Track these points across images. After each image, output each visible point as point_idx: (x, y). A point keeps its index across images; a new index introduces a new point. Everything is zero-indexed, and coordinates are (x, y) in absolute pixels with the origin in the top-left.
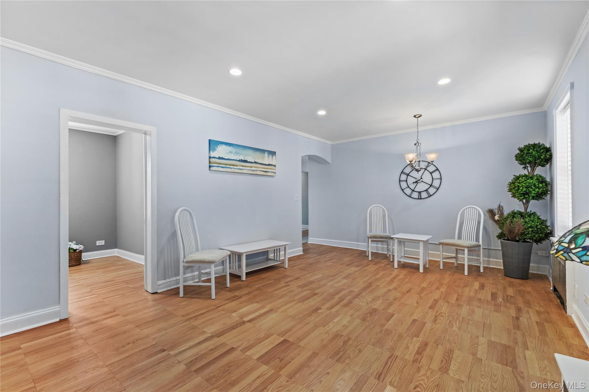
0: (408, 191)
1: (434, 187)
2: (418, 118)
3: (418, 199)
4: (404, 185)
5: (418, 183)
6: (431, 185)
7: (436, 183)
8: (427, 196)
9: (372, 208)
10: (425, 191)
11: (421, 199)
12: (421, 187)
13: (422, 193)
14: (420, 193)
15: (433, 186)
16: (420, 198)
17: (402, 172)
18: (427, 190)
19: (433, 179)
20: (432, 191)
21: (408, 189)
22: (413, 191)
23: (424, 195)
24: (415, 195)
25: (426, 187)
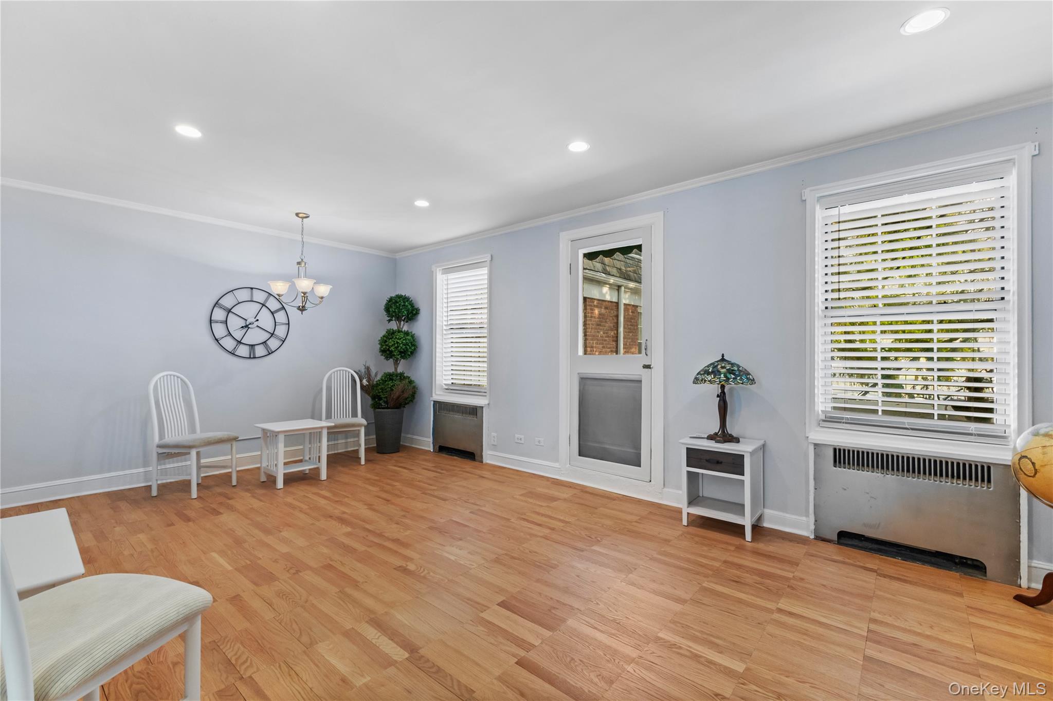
0: (229, 343)
1: (278, 338)
2: (303, 218)
3: (250, 358)
4: (219, 330)
5: (249, 328)
6: (272, 334)
7: (281, 331)
8: (264, 352)
9: (157, 381)
10: (262, 343)
11: (255, 358)
12: (254, 337)
13: (256, 347)
14: (252, 346)
15: (276, 335)
16: (252, 357)
17: (217, 304)
18: (265, 343)
19: (277, 324)
20: (273, 344)
21: (229, 339)
22: (240, 342)
23: (260, 351)
24: (243, 351)
25: (264, 336)
